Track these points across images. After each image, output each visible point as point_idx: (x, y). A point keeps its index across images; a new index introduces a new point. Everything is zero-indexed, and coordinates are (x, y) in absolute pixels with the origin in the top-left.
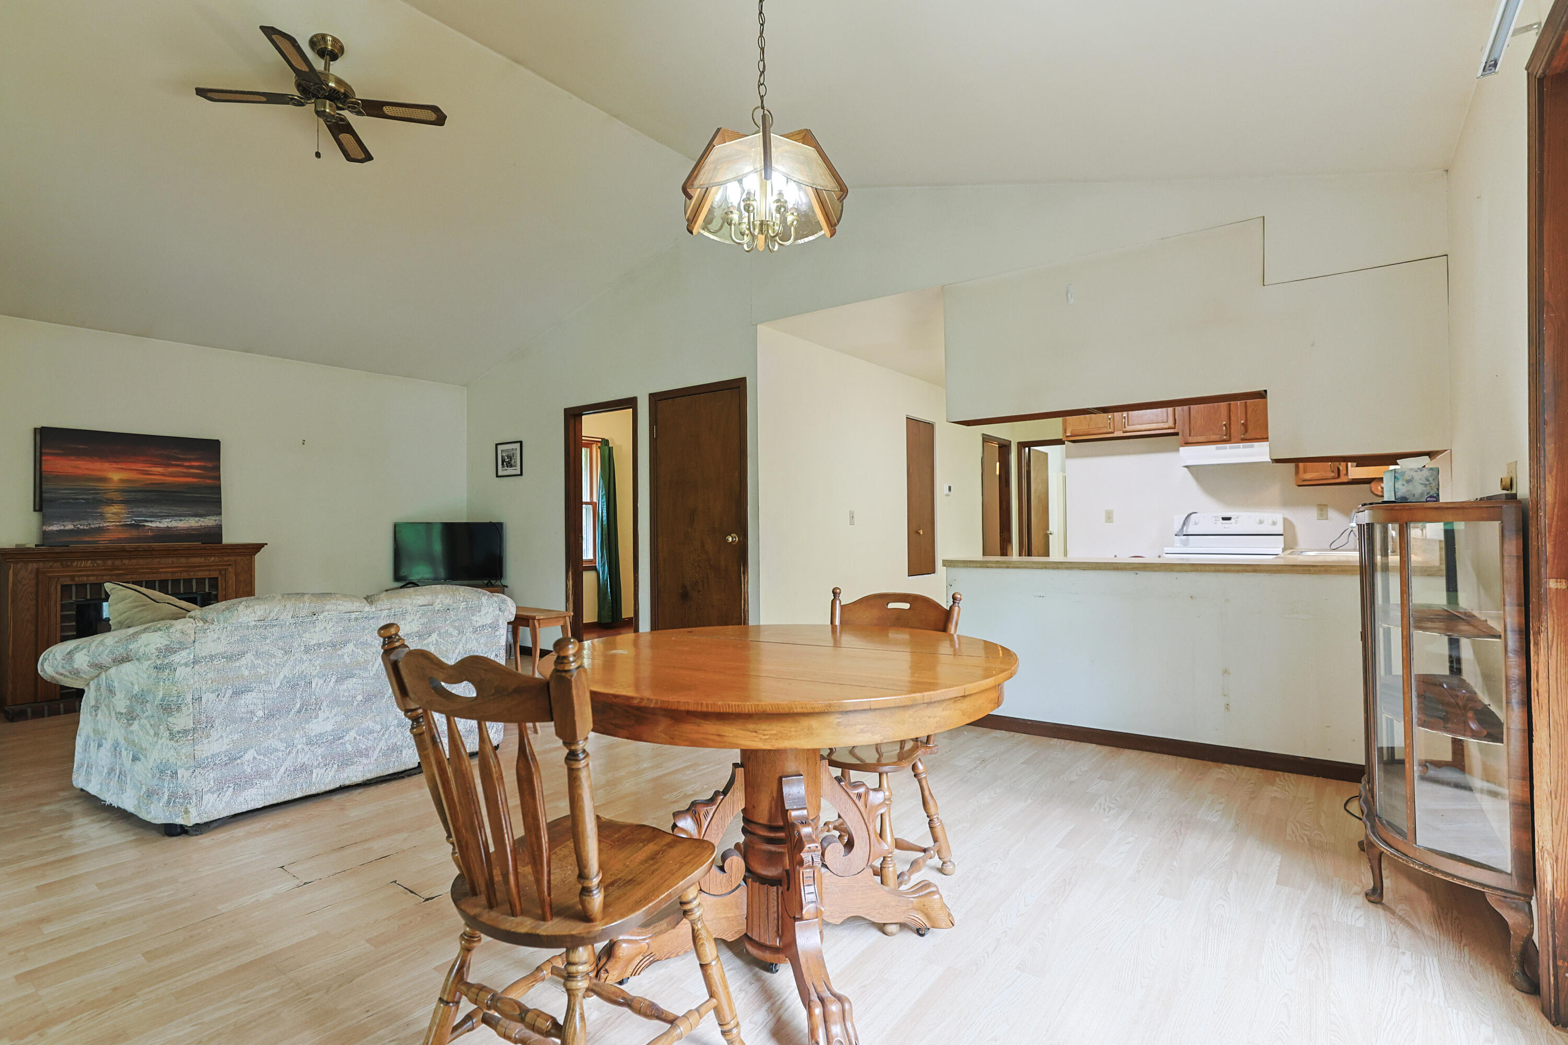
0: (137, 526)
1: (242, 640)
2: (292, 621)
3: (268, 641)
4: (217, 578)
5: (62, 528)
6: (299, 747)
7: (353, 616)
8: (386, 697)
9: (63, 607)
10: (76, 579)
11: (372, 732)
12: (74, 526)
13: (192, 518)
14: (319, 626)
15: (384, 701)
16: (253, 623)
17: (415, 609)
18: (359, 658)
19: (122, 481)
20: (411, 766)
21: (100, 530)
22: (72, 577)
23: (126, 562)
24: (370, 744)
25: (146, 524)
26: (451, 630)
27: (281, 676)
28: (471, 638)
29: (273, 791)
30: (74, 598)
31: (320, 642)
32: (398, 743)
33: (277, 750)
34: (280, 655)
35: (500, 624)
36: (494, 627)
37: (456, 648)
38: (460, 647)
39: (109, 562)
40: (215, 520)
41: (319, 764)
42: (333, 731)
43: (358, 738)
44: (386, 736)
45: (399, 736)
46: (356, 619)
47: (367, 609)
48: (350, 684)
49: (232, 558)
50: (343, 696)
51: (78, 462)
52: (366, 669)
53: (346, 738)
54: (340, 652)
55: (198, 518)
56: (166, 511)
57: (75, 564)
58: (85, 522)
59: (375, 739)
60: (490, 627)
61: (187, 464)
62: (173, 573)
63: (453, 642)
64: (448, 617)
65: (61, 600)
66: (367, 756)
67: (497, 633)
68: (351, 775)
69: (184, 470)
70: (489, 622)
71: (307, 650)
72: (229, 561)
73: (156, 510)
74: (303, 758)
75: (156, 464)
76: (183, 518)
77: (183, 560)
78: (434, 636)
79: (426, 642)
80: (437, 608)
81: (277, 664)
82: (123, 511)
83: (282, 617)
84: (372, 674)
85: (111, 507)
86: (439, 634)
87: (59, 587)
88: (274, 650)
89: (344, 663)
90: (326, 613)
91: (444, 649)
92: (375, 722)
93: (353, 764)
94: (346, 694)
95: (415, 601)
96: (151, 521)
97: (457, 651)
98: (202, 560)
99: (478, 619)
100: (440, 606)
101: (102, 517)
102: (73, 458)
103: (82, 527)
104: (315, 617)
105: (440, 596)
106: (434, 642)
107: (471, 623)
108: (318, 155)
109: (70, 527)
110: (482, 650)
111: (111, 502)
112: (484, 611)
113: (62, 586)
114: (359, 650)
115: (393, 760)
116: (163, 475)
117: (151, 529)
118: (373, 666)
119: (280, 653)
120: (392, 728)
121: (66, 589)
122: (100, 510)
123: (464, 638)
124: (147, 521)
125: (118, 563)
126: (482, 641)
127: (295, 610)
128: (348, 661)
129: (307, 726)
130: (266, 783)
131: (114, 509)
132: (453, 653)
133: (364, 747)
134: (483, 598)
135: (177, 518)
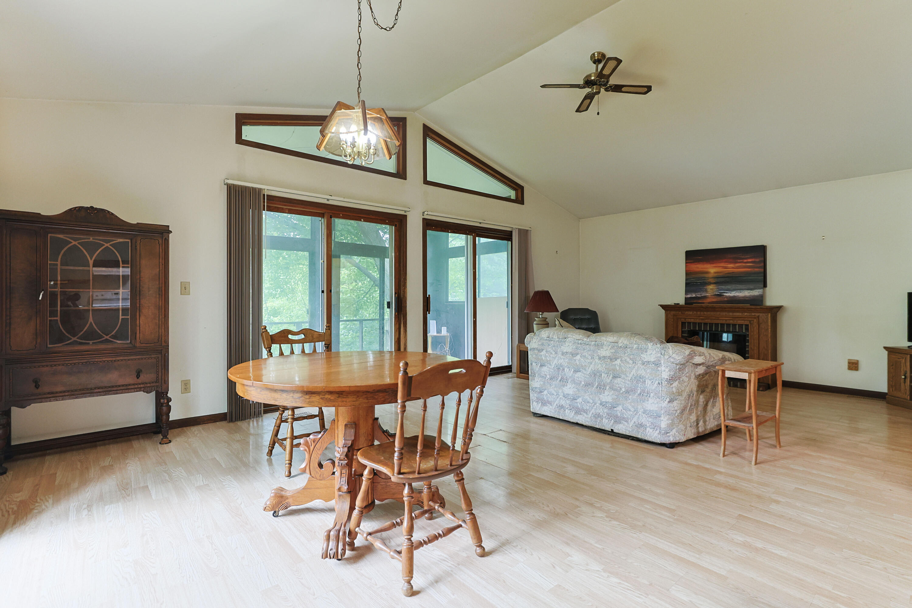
0: (720, 295)
1: (543, 344)
2: (557, 340)
3: (550, 347)
4: (748, 325)
5: (691, 296)
6: (561, 396)
7: (580, 342)
8: (595, 387)
9: (683, 332)
10: (687, 320)
11: (588, 402)
12: (696, 295)
13: (746, 291)
14: (567, 344)
15: (594, 388)
16: (546, 338)
17: (608, 344)
18: (583, 363)
19: (715, 273)
20: (607, 429)
21: (705, 297)
22: (685, 319)
23: (705, 313)
24: (588, 408)
25: (724, 294)
26: (628, 360)
27: (554, 363)
28: (640, 367)
29: (553, 411)
30: (686, 329)
31: (567, 351)
32: (601, 414)
33: (554, 395)
34: (554, 354)
35: (662, 364)
36: (657, 364)
37: (631, 371)
38: (634, 371)
39: (699, 313)
40: (759, 292)
41: (568, 408)
42: (573, 395)
43: (583, 403)
44: (595, 407)
45: (601, 410)
46: (581, 344)
47: (585, 339)
48: (579, 374)
49: (757, 314)
50: (577, 380)
51: (697, 266)
52: (585, 370)
53: (578, 401)
54: (575, 358)
55: (750, 291)
56: (733, 287)
57: (686, 313)
58: (699, 293)
59: (590, 406)
60: (654, 364)
61: (745, 261)
62: (726, 320)
63: (630, 367)
64: (626, 352)
65: (682, 329)
66: (587, 413)
67: (659, 369)
68: (580, 419)
69: (744, 265)
70: (652, 360)
71: (563, 354)
72: (755, 315)
73: (729, 287)
74: (563, 402)
75: (731, 263)
76: (742, 291)
77: (731, 314)
78: (618, 362)
79: (614, 363)
80: (620, 345)
81: (553, 357)
82: (715, 288)
83: (554, 338)
84: (588, 373)
85: (710, 286)
86: (621, 360)
87: (681, 323)
88: (552, 351)
89: (576, 364)
90: (569, 339)
91: (624, 370)
92: (590, 398)
93: (580, 414)
94: (578, 379)
95: (608, 339)
96: (727, 293)
97: (632, 373)
98: (740, 314)
99: (645, 356)
100: (622, 344)
101: (706, 291)
102: (696, 263)
103: (698, 296)
104: (565, 339)
105: (622, 339)
106: (619, 364)
107: (641, 358)
108: (598, 114)
109: (694, 296)
110: (649, 377)
111: (710, 283)
112: (649, 352)
113: (682, 322)
114: (582, 359)
115: (599, 421)
116: (733, 268)
117: (726, 297)
118: (588, 368)
119: (554, 353)
120: (598, 404)
121: (683, 324)
122: (705, 288)
123: (636, 367)
124: (725, 293)
125: (702, 313)
126: (648, 371)
127: (557, 335)
128: (578, 364)
129: (563, 388)
130: (551, 407)
131: (711, 287)
132: (630, 373)
133: (585, 408)
134: (649, 344)
135: (739, 291)
